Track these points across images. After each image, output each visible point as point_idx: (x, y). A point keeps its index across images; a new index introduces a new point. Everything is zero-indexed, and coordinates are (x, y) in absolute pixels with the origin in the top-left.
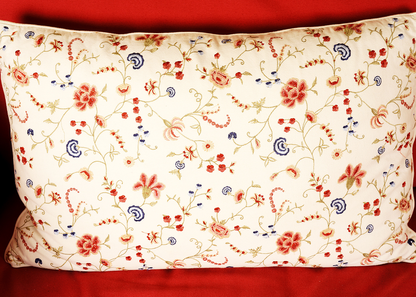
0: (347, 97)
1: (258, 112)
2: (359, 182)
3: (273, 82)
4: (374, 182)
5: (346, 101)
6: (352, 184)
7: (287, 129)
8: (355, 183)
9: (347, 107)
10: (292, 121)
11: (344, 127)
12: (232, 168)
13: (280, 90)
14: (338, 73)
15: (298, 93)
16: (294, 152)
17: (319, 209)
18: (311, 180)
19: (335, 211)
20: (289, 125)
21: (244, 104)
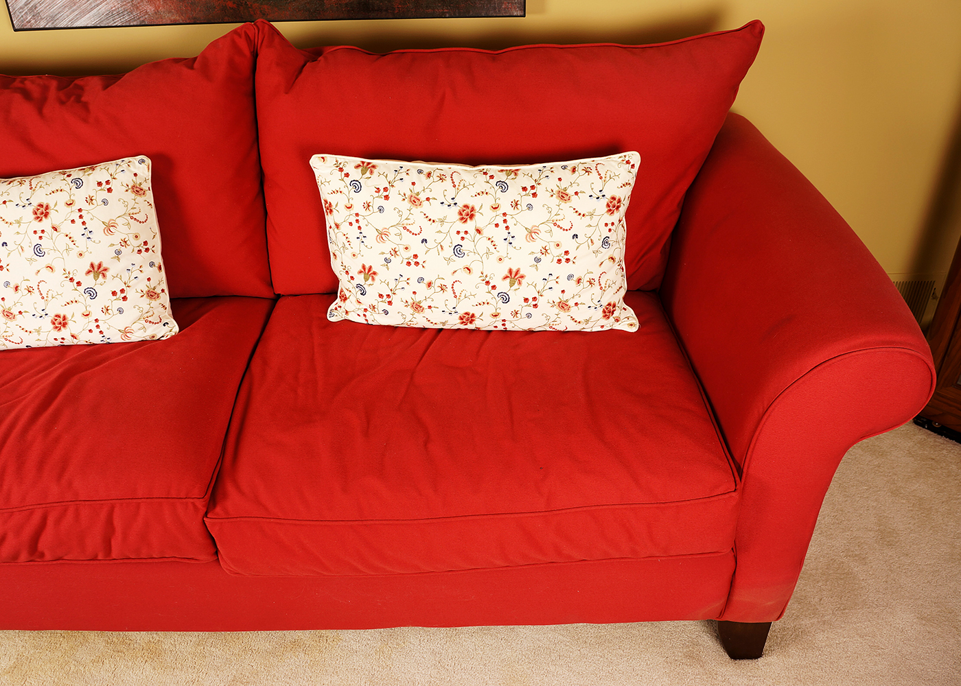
0: (81, 213)
1: (19, 227)
2: (104, 276)
3: (27, 205)
4: (119, 276)
5: (81, 217)
6: (98, 277)
7: (41, 237)
8: (101, 276)
9: (82, 220)
10: (43, 231)
11: (83, 235)
12: (8, 267)
13: (32, 211)
14: (72, 198)
15: (44, 212)
16: (49, 254)
17: (75, 295)
18: (64, 274)
19: (89, 297)
20: (41, 235)
21: (9, 222)
